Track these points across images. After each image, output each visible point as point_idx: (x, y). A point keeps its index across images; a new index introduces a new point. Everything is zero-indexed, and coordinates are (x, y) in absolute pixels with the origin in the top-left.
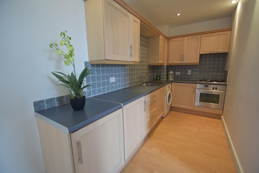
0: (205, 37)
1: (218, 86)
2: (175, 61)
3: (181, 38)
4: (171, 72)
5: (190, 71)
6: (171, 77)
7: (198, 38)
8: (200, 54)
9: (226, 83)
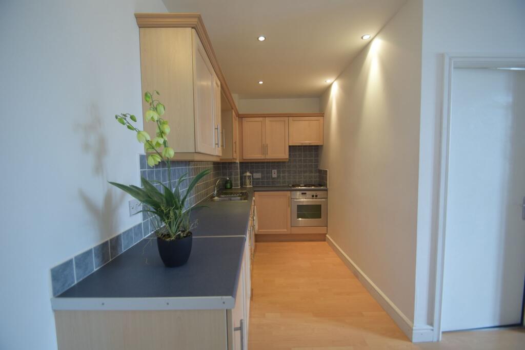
0: (293, 120)
1: (318, 193)
2: (253, 154)
3: (261, 119)
4: (248, 174)
5: (276, 171)
6: (248, 181)
7: (285, 121)
8: (290, 145)
9: (327, 187)
